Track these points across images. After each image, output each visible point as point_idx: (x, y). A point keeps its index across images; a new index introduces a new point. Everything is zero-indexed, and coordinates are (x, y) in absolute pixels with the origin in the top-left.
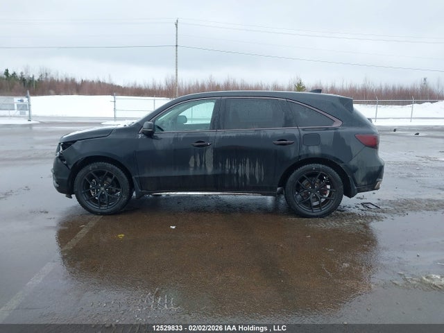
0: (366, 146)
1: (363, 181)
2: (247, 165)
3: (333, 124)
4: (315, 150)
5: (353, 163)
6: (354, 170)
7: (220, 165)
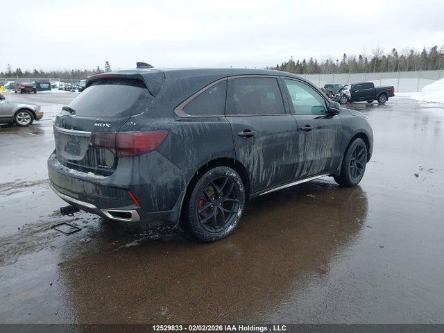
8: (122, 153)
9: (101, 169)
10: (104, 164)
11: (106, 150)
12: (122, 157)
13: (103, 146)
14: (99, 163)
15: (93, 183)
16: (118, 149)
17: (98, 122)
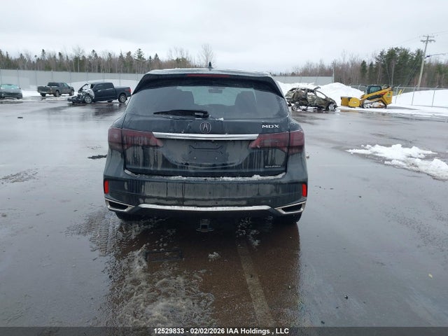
8: (294, 151)
9: (267, 170)
10: (273, 163)
11: (277, 150)
12: (293, 154)
13: (274, 147)
14: (266, 163)
15: (271, 184)
16: (290, 147)
17: (265, 124)
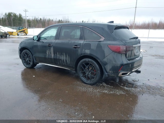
0: (113, 52)
1: (110, 70)
2: (64, 56)
3: (100, 39)
4: (88, 52)
5: (105, 60)
6: (106, 64)
7: (56, 54)
